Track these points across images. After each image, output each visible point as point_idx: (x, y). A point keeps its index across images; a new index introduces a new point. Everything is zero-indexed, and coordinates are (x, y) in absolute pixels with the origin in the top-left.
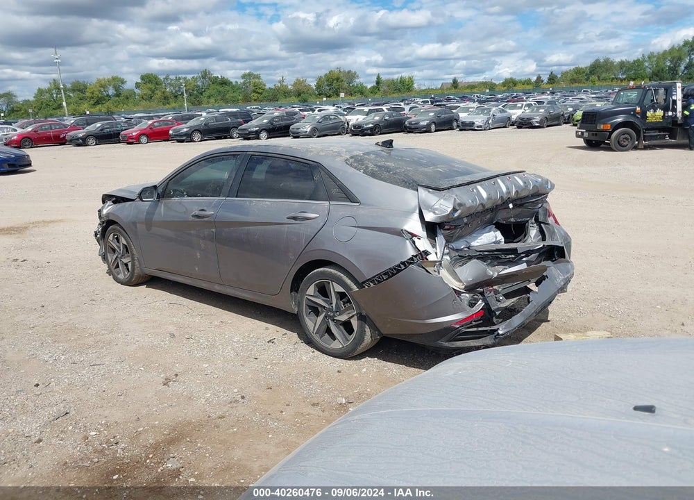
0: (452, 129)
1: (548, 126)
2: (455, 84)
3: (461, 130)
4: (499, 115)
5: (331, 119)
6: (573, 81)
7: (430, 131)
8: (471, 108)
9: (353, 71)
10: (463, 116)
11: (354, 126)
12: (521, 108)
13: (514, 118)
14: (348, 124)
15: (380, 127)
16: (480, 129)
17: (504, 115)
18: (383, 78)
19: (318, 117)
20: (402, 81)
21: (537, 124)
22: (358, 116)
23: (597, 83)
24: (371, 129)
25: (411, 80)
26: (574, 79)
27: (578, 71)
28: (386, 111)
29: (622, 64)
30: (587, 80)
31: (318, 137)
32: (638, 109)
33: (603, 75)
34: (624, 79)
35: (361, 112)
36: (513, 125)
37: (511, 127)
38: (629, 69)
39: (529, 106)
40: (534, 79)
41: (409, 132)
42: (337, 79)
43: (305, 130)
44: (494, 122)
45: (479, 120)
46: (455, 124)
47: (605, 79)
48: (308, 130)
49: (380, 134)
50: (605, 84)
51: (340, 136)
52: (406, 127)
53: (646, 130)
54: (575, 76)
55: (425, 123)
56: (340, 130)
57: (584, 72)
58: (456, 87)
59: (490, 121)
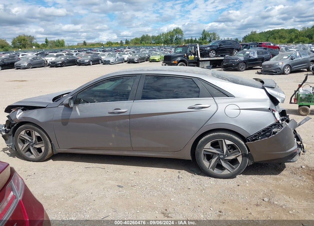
0: (99, 64)
1: (141, 62)
2: (85, 43)
3: (104, 64)
4: (120, 57)
5: (37, 59)
6: (136, 43)
7: (90, 65)
8: (106, 54)
9: (32, 36)
10: (103, 58)
11: (52, 63)
12: (127, 54)
13: (126, 59)
14: (47, 62)
15: (65, 63)
16: (113, 63)
17: (122, 57)
18: (49, 40)
19: (31, 58)
20: (59, 41)
21: (136, 62)
22: (51, 58)
23: (145, 45)
24: (61, 64)
25: (63, 42)
26: (135, 43)
27: (137, 39)
28: (65, 55)
29: (153, 37)
30: (141, 43)
31: (32, 68)
32: (186, 55)
33: (147, 41)
34: (155, 43)
35: (53, 56)
36: (125, 62)
37: (125, 63)
38: (156, 39)
39: (130, 53)
40: (119, 42)
41: (79, 65)
42: (24, 40)
43: (24, 65)
44: (118, 61)
45: (112, 60)
46: (100, 61)
47: (147, 43)
48: (26, 65)
49: (66, 66)
50: (148, 45)
51: (43, 68)
52: (78, 63)
53: (189, 63)
54: (136, 41)
55: (87, 61)
56: (43, 65)
57: (139, 40)
58: (85, 45)
59: (117, 60)
